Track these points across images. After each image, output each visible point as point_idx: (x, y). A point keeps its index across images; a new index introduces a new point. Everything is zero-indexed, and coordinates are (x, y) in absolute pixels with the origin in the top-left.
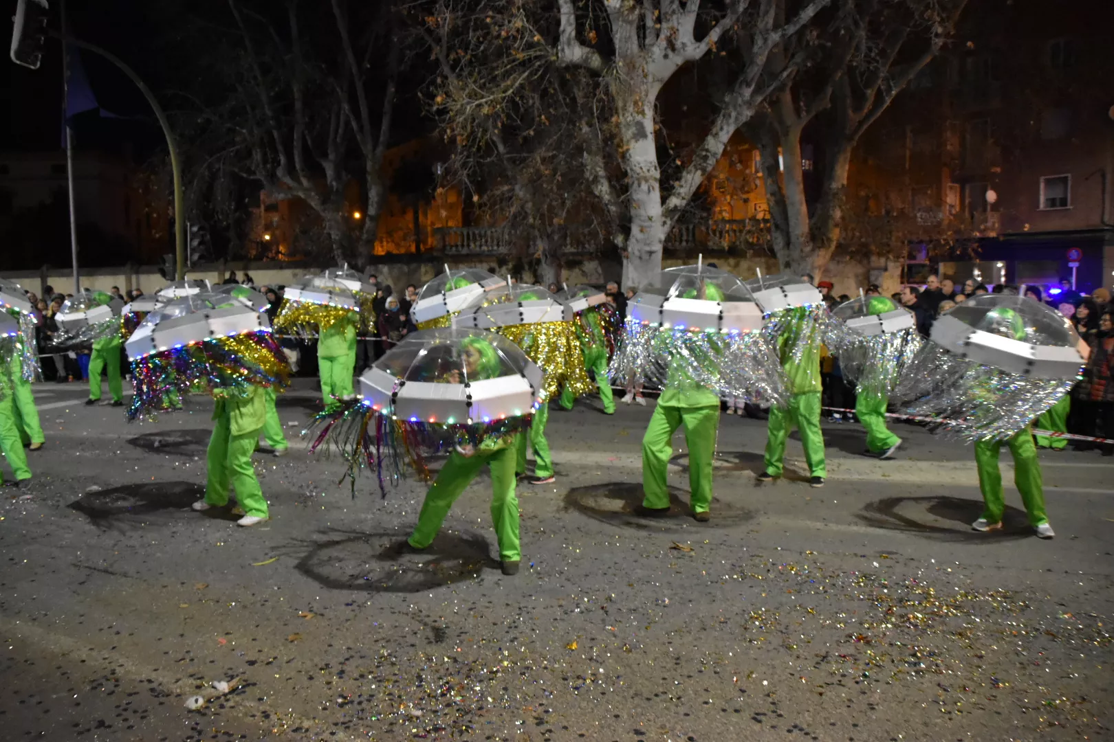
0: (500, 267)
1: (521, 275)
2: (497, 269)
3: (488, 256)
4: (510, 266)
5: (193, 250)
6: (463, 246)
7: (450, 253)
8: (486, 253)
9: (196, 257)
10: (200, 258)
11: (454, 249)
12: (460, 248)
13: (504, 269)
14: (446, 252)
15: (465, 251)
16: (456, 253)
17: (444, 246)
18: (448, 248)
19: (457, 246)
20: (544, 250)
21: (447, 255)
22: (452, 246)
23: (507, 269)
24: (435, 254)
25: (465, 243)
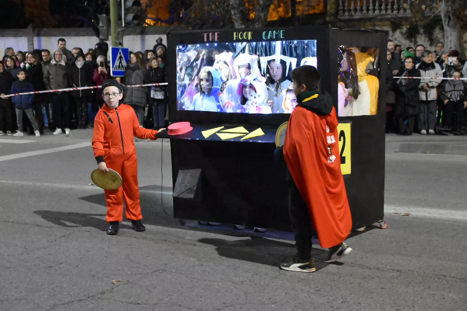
0: (394, 30)
1: (415, 38)
2: (391, 33)
3: (381, 20)
4: (404, 30)
5: (127, 10)
6: (356, 10)
7: (343, 18)
8: (379, 17)
9: (130, 17)
10: (134, 18)
11: (347, 14)
12: (353, 13)
13: (398, 34)
14: (340, 18)
15: (358, 15)
16: (348, 17)
17: (337, 11)
18: (341, 13)
19: (350, 10)
20: (448, 12)
21: (340, 20)
22: (344, 11)
23: (401, 33)
24: (328, 19)
25: (358, 8)
